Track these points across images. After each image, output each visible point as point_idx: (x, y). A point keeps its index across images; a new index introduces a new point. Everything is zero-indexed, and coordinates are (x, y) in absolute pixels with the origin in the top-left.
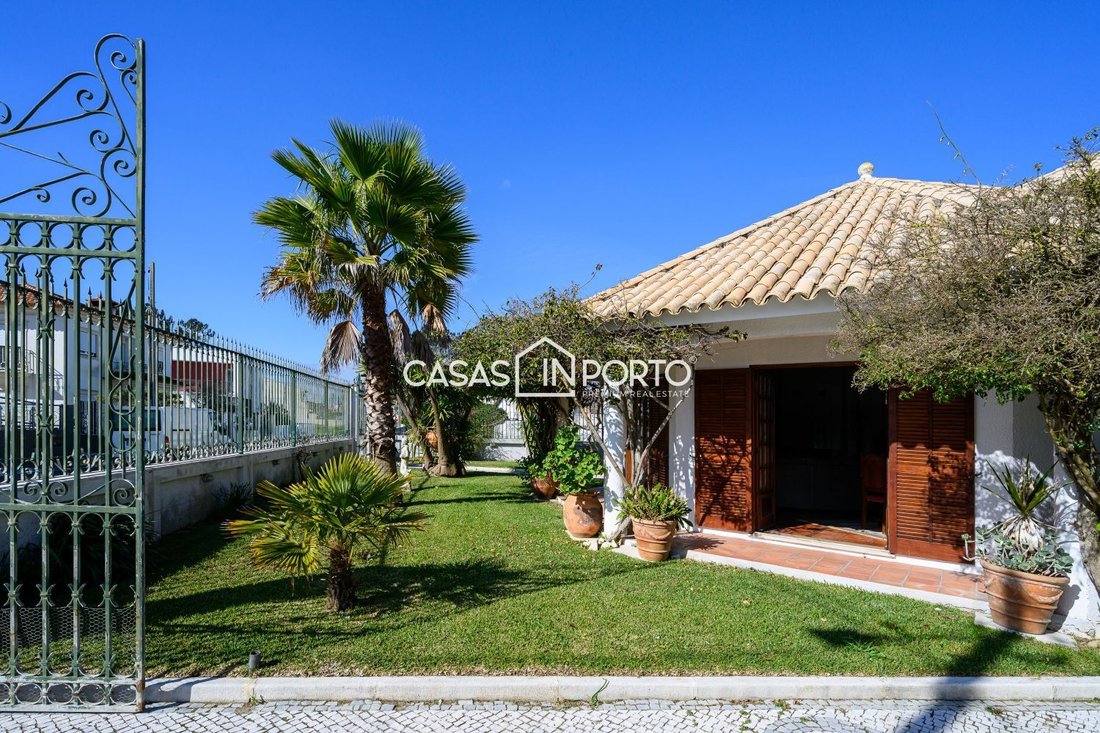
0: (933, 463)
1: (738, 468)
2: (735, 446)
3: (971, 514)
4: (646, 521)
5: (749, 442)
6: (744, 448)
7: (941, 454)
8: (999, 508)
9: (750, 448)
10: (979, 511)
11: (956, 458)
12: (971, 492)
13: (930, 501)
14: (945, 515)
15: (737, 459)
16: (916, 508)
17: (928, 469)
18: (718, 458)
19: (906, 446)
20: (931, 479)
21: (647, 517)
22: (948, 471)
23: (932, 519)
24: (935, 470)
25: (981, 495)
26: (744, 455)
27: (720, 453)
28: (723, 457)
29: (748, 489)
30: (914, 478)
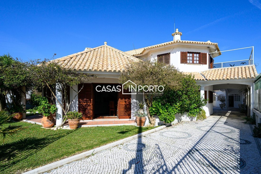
0: (125, 102)
1: (89, 105)
2: (88, 101)
3: (131, 110)
4: (73, 120)
5: (92, 100)
6: (91, 101)
7: (126, 100)
8: (134, 109)
9: (92, 101)
10: (132, 109)
11: (129, 101)
12: (131, 106)
13: (125, 109)
14: (127, 111)
15: (89, 103)
16: (123, 110)
17: (125, 103)
18: (84, 104)
19: (121, 99)
20: (125, 105)
21: (74, 119)
22: (128, 103)
23: (125, 112)
24: (126, 103)
25: (132, 106)
26: (90, 103)
27: (85, 102)
28: (86, 103)
29: (91, 110)
30: (122, 105)
